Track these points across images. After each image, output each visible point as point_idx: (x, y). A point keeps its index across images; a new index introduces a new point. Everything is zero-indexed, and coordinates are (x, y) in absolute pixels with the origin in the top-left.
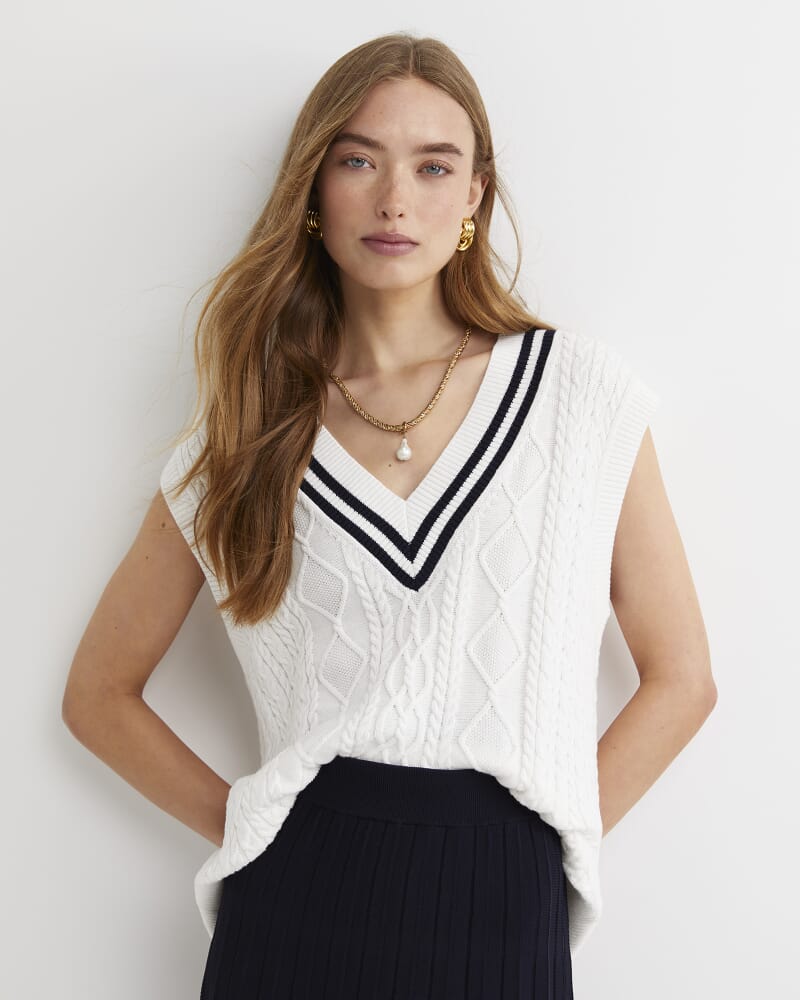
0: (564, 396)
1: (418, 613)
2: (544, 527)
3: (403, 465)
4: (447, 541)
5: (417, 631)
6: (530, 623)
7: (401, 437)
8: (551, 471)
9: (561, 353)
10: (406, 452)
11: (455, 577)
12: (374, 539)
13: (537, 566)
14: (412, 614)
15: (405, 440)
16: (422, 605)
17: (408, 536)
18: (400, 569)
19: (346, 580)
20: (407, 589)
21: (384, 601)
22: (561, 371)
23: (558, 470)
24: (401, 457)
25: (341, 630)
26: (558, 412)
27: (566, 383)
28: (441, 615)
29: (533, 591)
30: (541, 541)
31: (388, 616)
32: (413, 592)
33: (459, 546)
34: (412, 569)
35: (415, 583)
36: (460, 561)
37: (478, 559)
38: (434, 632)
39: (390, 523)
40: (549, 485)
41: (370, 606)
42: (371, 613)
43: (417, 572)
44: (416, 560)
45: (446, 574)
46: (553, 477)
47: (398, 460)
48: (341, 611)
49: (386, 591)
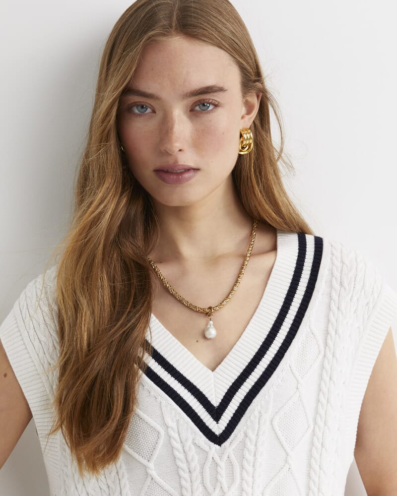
0: (335, 296)
1: (223, 464)
2: (318, 401)
3: (208, 342)
4: (246, 408)
5: (224, 479)
6: (309, 476)
7: (207, 318)
8: (325, 356)
9: (331, 259)
10: (212, 332)
11: (253, 437)
12: (188, 401)
13: (314, 431)
14: (217, 465)
15: (211, 322)
16: (225, 458)
17: (216, 402)
18: (207, 427)
19: (162, 432)
20: (212, 444)
21: (193, 453)
22: (332, 275)
23: (330, 355)
24: (208, 336)
25: (153, 472)
26: (330, 308)
27: (336, 285)
28: (242, 467)
29: (311, 451)
30: (317, 412)
31: (196, 464)
32: (217, 446)
33: (256, 413)
34: (218, 428)
35: (219, 440)
36: (257, 426)
37: (272, 424)
38: (238, 481)
39: (201, 390)
40: (323, 367)
41: (180, 455)
42: (181, 461)
43: (221, 432)
44: (220, 421)
45: (246, 435)
46: (326, 361)
47: (205, 337)
48: (155, 457)
49: (195, 444)
